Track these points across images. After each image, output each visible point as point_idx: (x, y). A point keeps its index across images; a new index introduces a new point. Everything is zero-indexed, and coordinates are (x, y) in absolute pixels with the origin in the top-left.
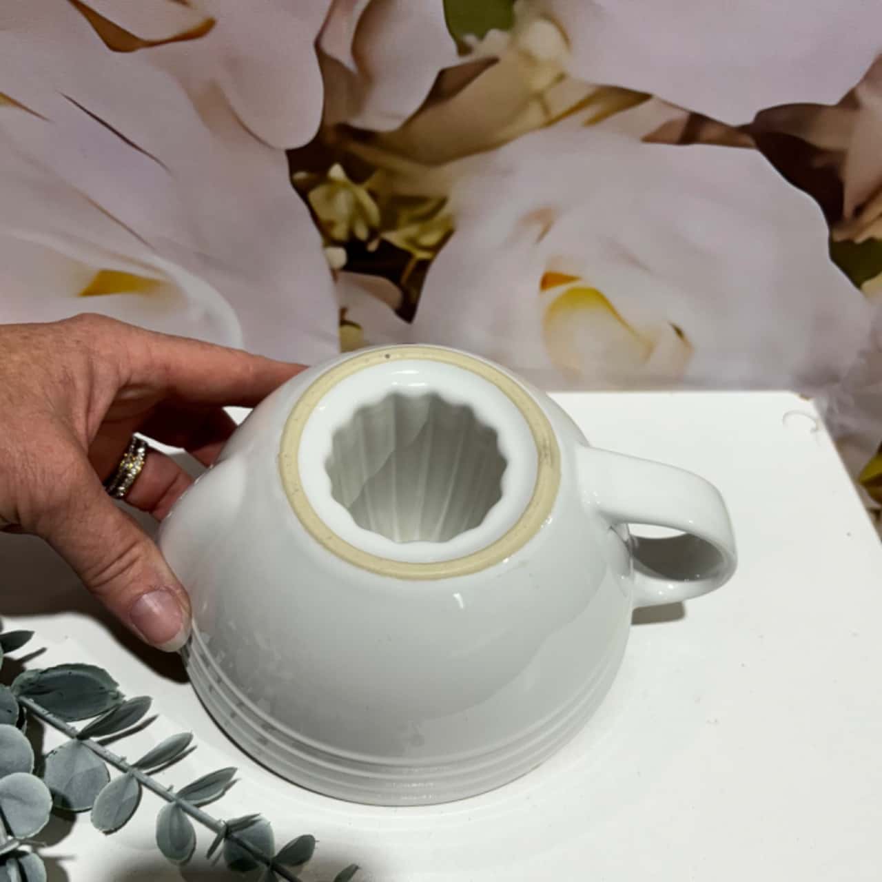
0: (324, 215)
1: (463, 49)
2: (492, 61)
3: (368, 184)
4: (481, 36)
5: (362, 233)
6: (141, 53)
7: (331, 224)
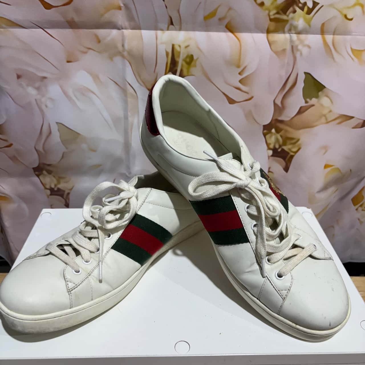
0: (268, 142)
1: (306, 102)
2: (313, 105)
3: (280, 134)
4: (311, 99)
5: (277, 146)
6: (236, 104)
7: (270, 144)
